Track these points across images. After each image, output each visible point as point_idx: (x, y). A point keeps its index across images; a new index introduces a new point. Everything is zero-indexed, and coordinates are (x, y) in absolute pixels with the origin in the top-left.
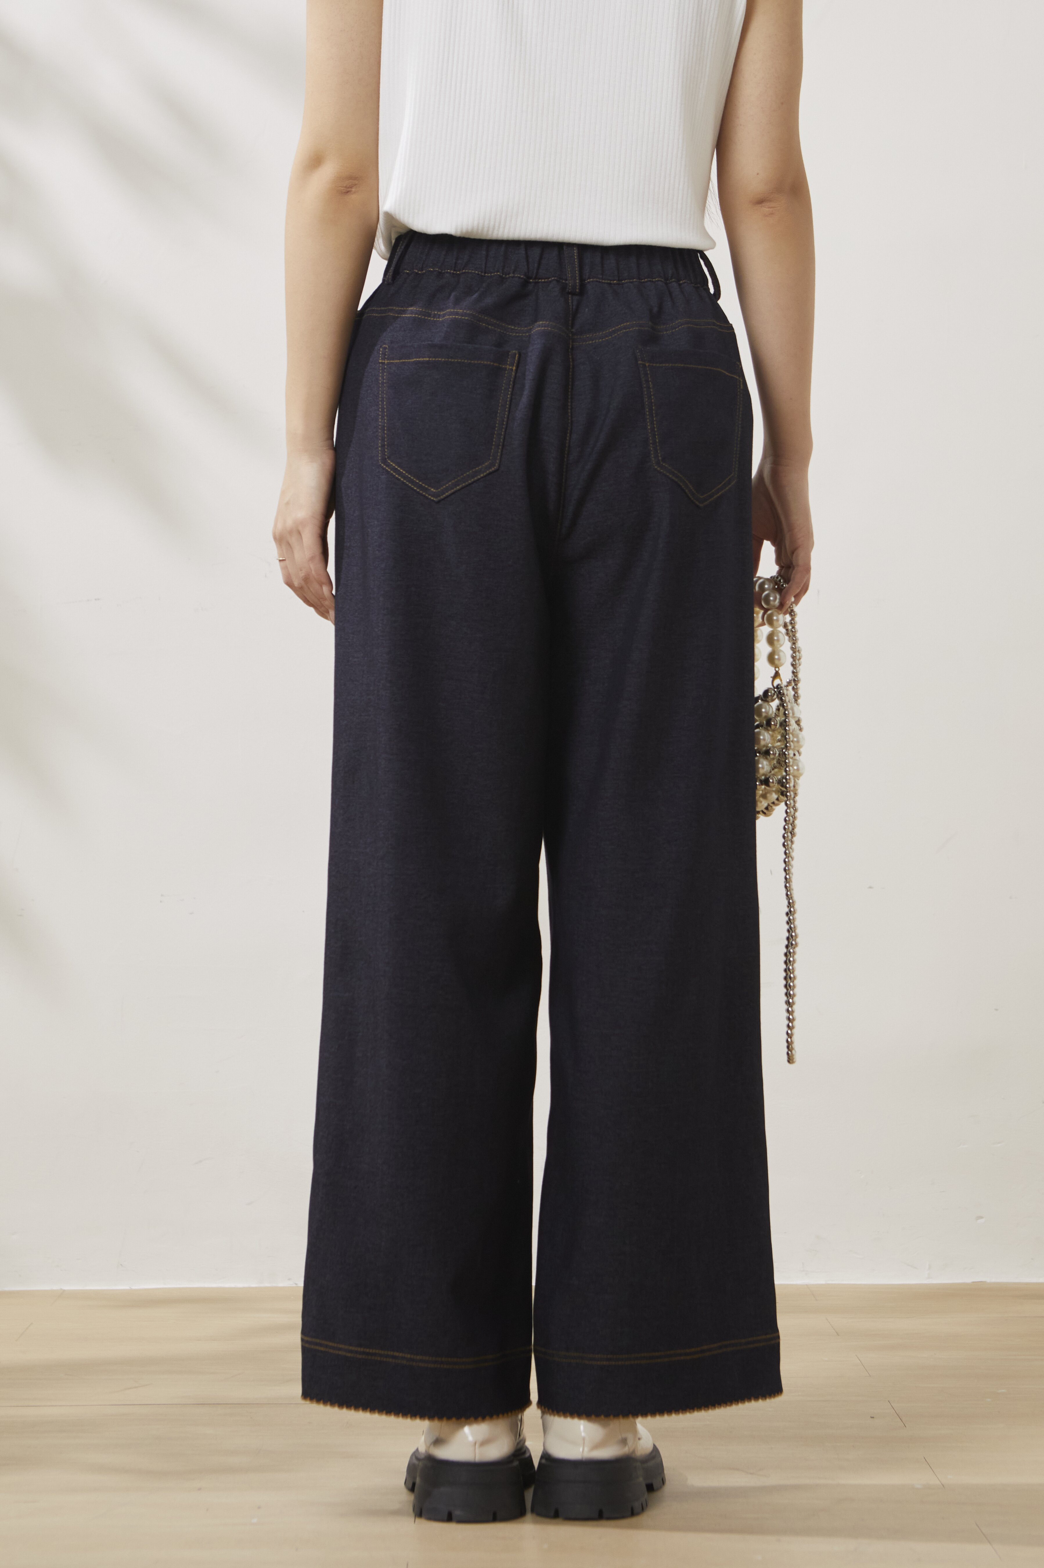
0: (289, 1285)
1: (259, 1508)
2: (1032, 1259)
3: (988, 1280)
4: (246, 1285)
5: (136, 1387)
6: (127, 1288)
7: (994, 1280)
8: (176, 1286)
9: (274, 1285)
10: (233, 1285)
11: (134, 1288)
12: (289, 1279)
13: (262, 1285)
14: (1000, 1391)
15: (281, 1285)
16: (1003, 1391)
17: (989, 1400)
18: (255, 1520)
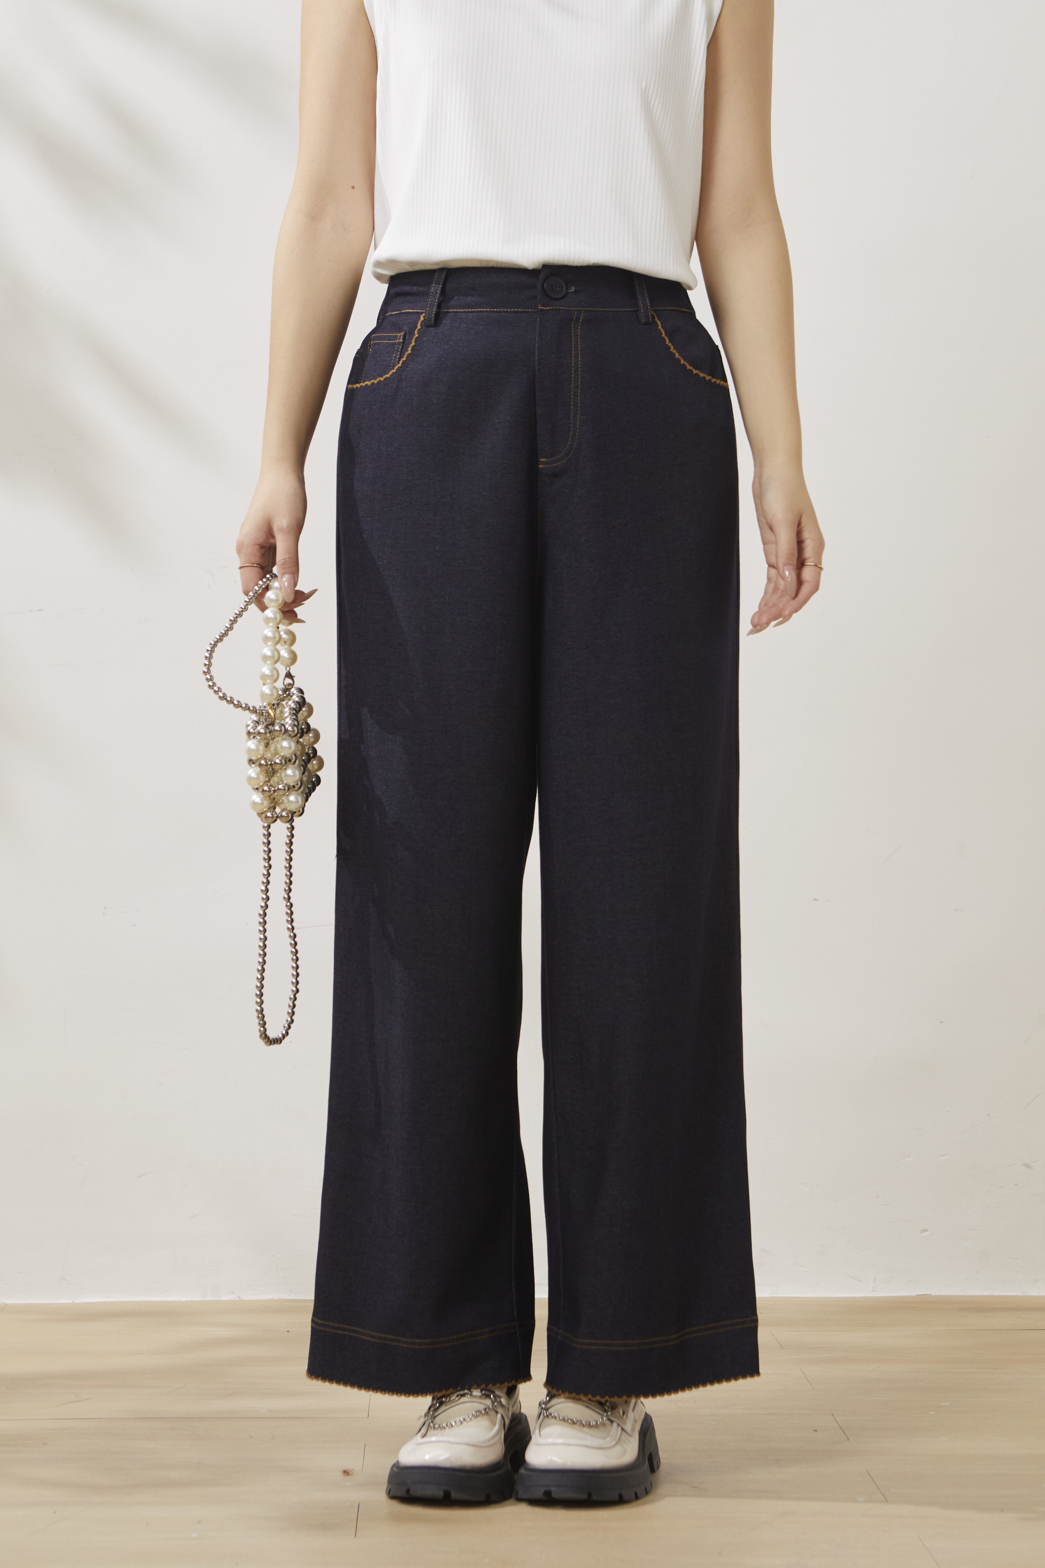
0: (232, 1299)
1: (199, 1522)
2: (977, 1272)
3: (933, 1293)
4: (189, 1299)
5: (77, 1401)
6: (70, 1301)
7: (938, 1293)
8: (118, 1300)
9: (217, 1298)
10: (176, 1299)
11: (76, 1301)
12: (233, 1293)
13: (205, 1299)
14: (944, 1404)
15: (224, 1298)
16: (947, 1404)
17: (933, 1413)
18: (195, 1535)
